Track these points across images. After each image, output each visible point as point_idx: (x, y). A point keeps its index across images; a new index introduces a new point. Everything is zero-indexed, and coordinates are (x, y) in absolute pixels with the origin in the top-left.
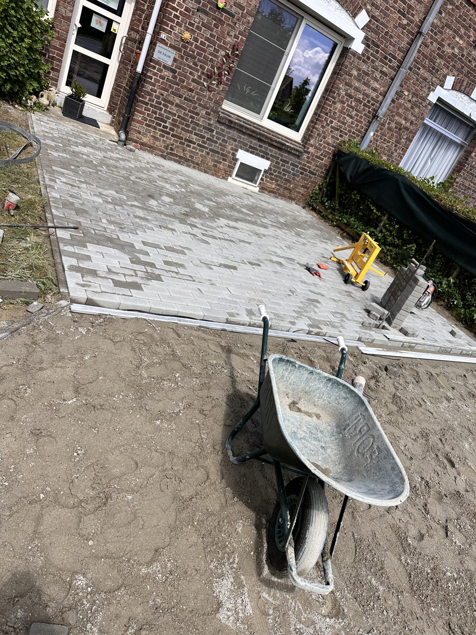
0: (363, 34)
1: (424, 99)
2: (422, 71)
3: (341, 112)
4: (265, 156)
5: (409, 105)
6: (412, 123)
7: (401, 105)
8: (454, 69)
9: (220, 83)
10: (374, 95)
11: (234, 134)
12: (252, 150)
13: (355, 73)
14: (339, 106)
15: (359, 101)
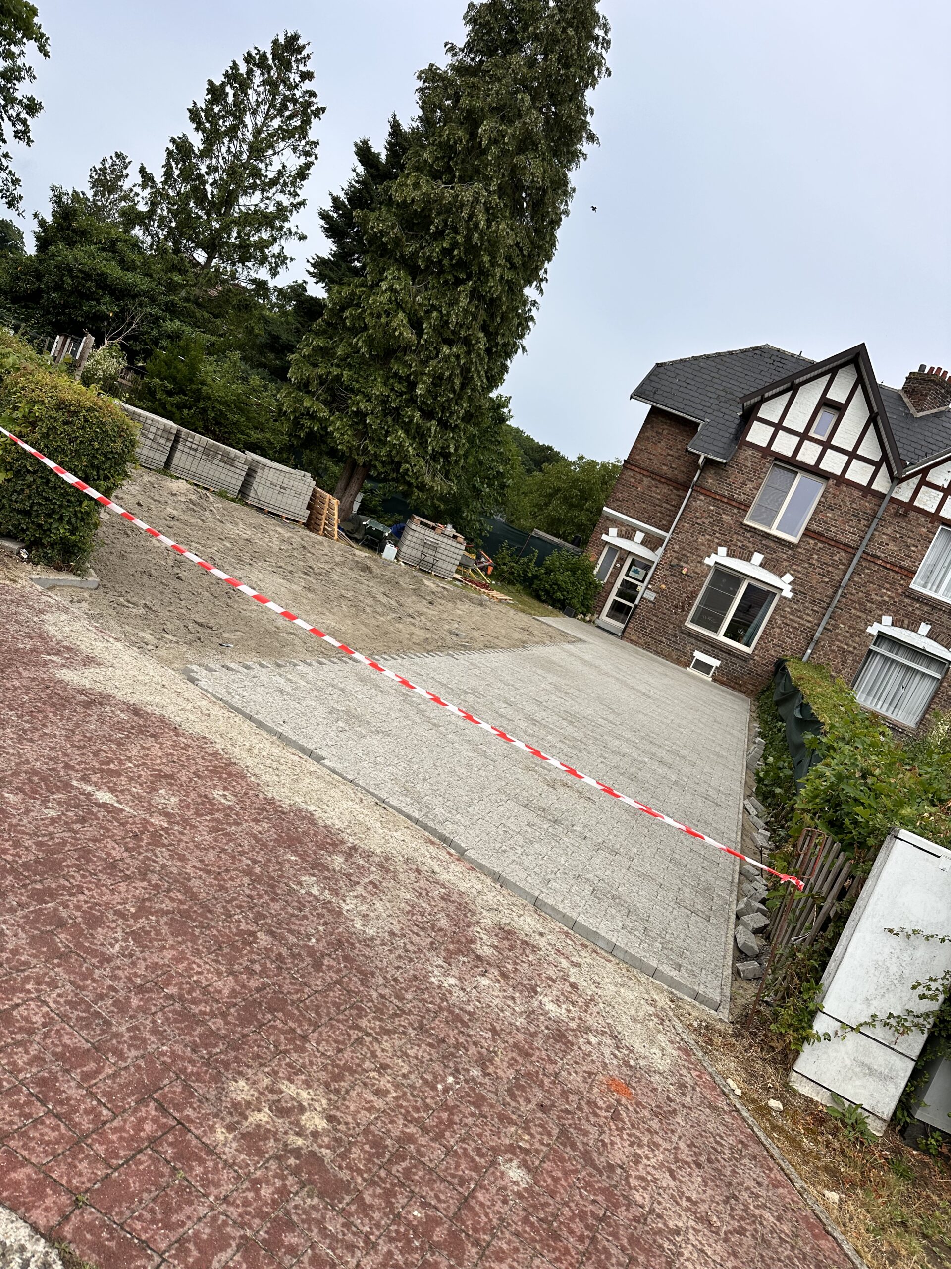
0: (790, 587)
1: (864, 632)
2: (853, 611)
3: (781, 634)
4: (716, 657)
5: (848, 635)
6: (855, 648)
7: (839, 634)
8: (887, 612)
9: (683, 610)
10: (809, 625)
11: (693, 641)
12: (706, 652)
13: (788, 609)
14: (777, 630)
15: (795, 628)
